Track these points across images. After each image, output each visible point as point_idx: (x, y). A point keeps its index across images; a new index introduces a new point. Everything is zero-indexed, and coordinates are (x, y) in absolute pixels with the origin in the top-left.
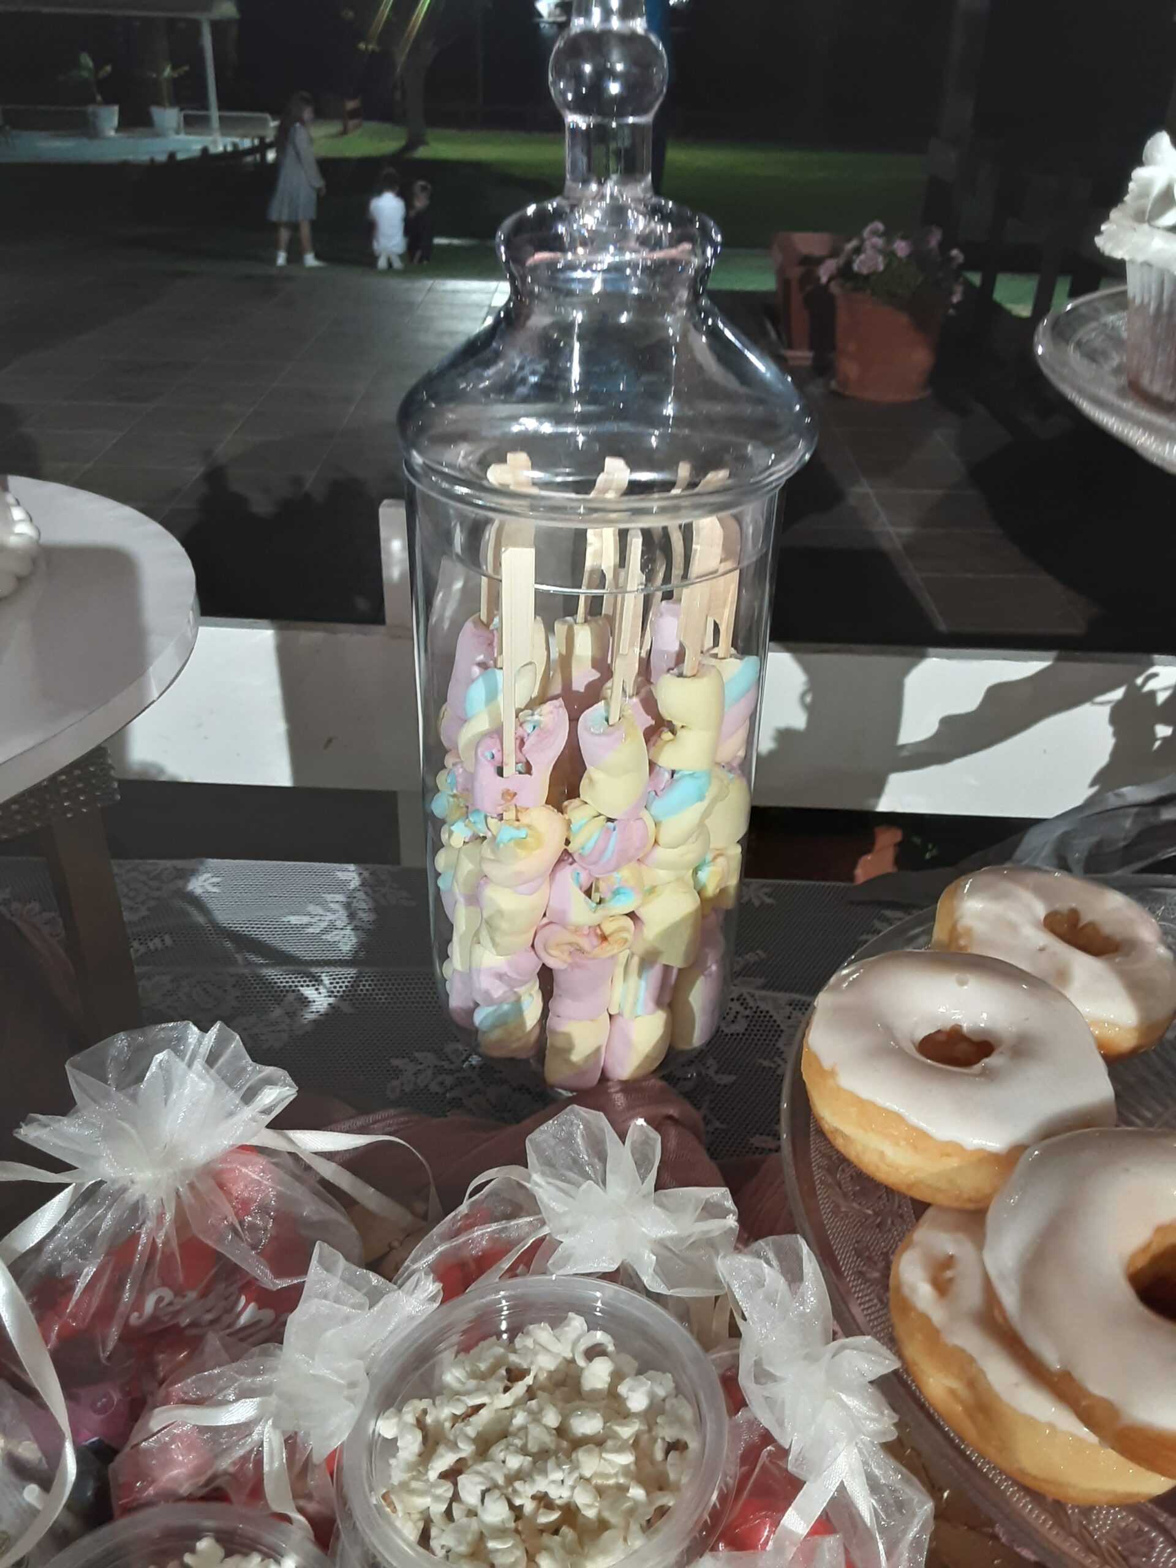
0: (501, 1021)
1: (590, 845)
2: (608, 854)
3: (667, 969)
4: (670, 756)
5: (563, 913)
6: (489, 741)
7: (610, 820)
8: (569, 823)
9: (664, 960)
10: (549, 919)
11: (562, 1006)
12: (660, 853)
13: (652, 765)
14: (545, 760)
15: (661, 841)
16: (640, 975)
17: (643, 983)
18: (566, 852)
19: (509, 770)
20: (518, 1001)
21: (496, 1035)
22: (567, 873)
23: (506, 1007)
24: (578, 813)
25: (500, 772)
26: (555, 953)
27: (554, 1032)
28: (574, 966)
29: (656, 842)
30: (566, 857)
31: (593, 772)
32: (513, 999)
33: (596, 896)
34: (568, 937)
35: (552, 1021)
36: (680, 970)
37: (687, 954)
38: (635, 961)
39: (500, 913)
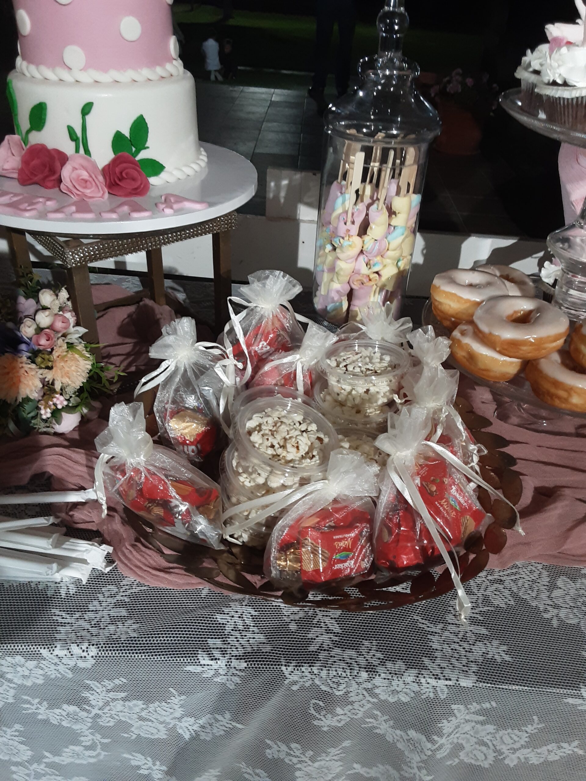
0: (335, 309)
1: (370, 247)
2: (374, 251)
3: (387, 291)
4: (395, 221)
5: (359, 270)
6: (343, 214)
7: (375, 240)
8: (363, 241)
9: (387, 288)
10: (355, 272)
11: (355, 302)
12: (389, 253)
13: (389, 225)
14: (359, 220)
15: (390, 249)
16: (379, 294)
17: (380, 297)
18: (362, 250)
19: (349, 223)
20: (341, 303)
21: (334, 313)
22: (361, 258)
23: (338, 304)
24: (366, 238)
25: (345, 224)
26: (355, 283)
27: (352, 311)
28: (360, 288)
29: (388, 249)
30: (362, 252)
31: (372, 225)
32: (340, 301)
33: (369, 266)
34: (360, 278)
35: (352, 308)
36: (391, 292)
37: (394, 287)
38: (378, 289)
39: (341, 269)
